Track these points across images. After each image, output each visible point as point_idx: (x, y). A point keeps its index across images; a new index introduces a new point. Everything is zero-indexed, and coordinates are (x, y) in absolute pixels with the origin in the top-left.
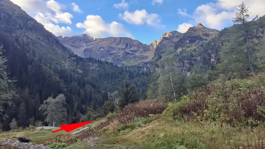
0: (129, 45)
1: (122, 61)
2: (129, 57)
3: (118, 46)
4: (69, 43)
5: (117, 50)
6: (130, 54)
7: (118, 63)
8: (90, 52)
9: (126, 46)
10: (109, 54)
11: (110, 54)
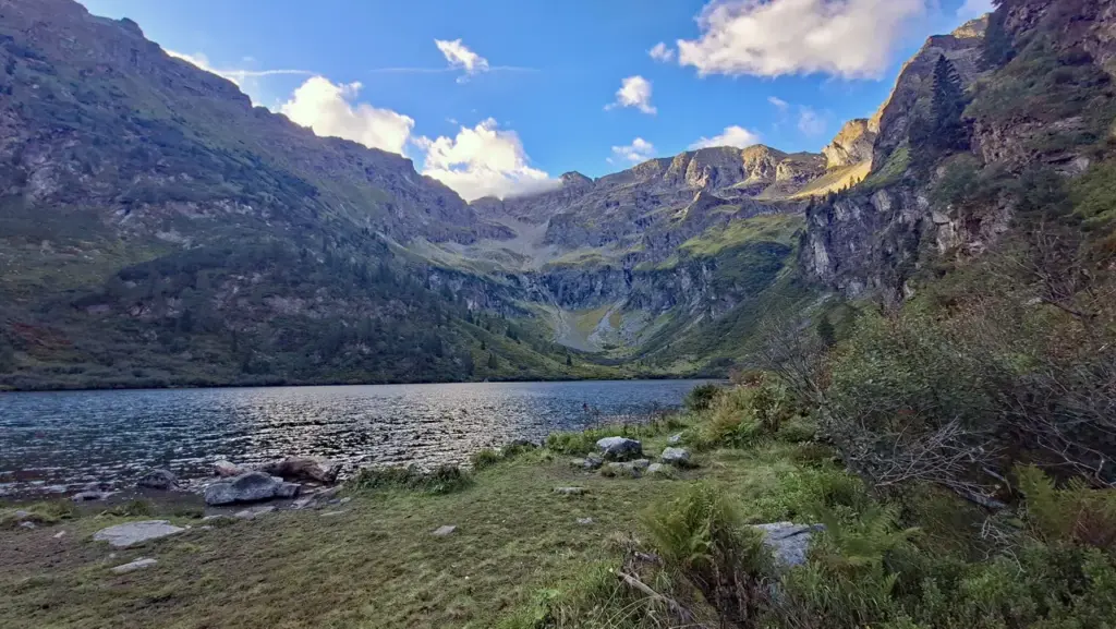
0: (721, 173)
1: (684, 239)
2: (716, 216)
3: (678, 185)
4: (518, 212)
5: (672, 201)
6: (725, 202)
7: (665, 249)
8: (564, 225)
9: (707, 181)
10: (636, 222)
11: (641, 224)
